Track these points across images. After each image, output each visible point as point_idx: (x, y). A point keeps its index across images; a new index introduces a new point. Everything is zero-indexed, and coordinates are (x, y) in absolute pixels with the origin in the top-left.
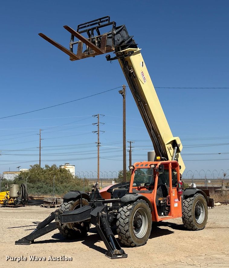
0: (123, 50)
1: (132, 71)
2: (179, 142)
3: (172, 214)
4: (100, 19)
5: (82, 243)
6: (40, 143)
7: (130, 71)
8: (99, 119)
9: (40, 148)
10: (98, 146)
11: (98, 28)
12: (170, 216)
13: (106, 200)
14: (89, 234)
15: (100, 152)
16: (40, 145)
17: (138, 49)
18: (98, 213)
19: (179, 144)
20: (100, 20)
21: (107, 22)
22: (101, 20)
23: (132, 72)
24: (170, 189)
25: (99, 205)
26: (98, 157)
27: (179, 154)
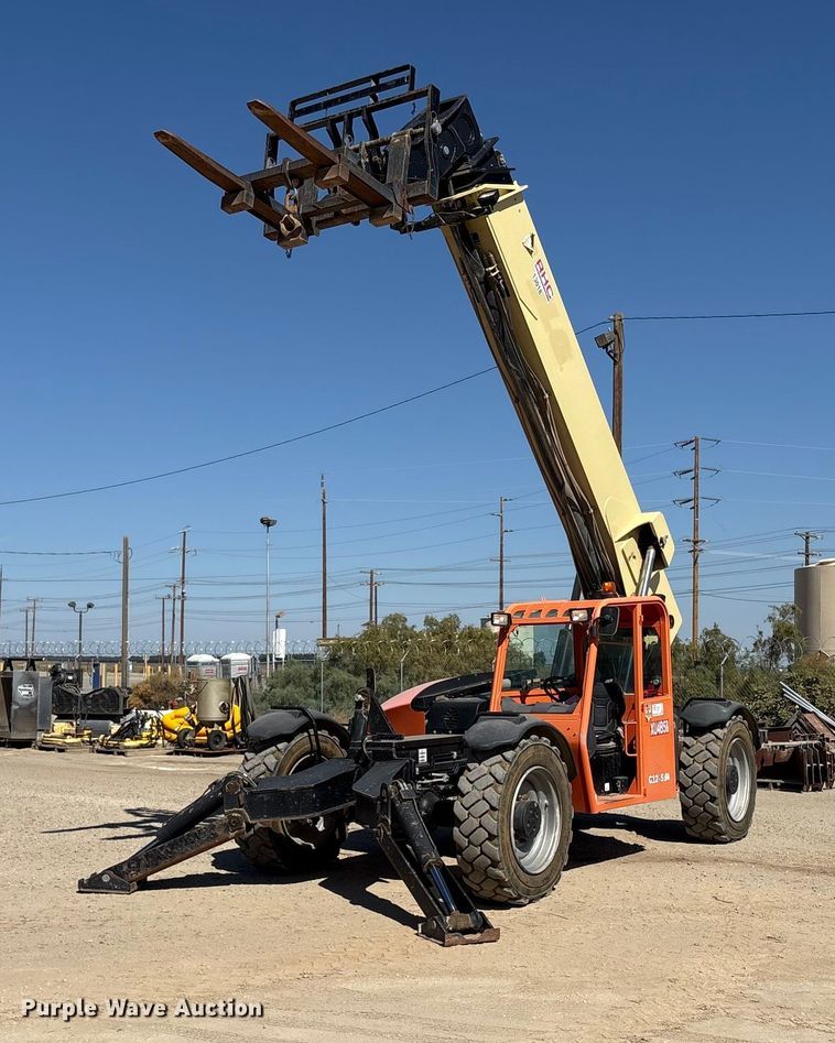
0: (460, 191)
1: (494, 271)
2: (661, 530)
3: (643, 788)
4: (376, 78)
5: (320, 884)
6: (502, 545)
7: (488, 273)
8: (697, 454)
9: (501, 561)
10: (694, 551)
11: (370, 110)
12: (636, 796)
13: (407, 739)
14: (344, 854)
15: (700, 571)
16: (501, 551)
17: (516, 188)
18: (384, 787)
19: (663, 536)
20: (377, 82)
21: (403, 90)
22: (382, 81)
23: (496, 276)
24: (635, 699)
25: (385, 756)
26: (695, 592)
27: (662, 572)
